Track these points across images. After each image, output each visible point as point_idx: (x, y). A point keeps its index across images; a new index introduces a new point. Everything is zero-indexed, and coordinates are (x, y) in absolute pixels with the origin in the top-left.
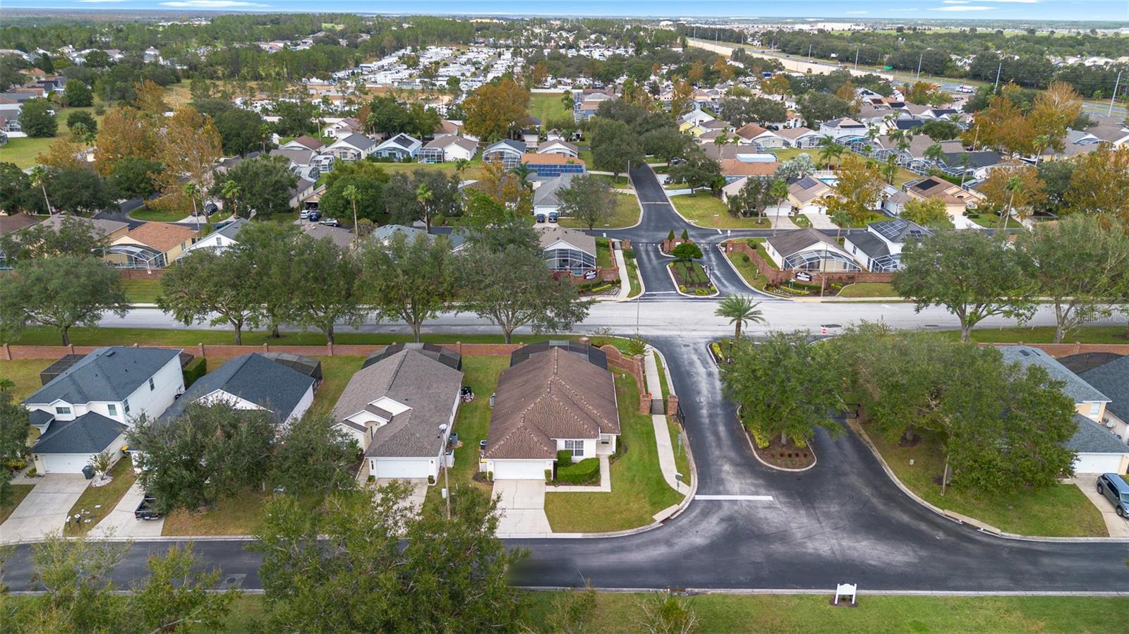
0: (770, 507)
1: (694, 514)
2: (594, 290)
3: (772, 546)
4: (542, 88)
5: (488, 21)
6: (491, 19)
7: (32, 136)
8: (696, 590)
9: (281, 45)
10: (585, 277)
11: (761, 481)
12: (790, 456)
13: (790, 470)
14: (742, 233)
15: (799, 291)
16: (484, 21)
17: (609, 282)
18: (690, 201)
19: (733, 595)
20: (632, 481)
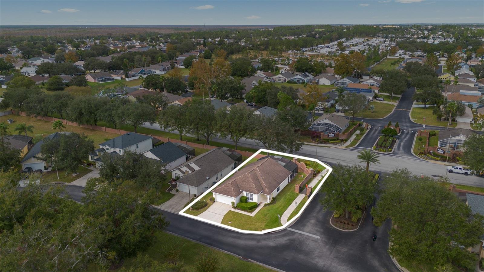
0: (315, 241)
1: (280, 234)
2: (330, 142)
3: (300, 255)
4: (394, 56)
5: (391, 26)
6: (392, 25)
7: (186, 68)
8: (252, 261)
9: (293, 37)
10: (328, 136)
11: (322, 230)
12: (345, 223)
13: (340, 229)
14: (436, 128)
15: (435, 158)
16: (389, 26)
17: (340, 140)
18: (421, 111)
19: (263, 267)
20: (266, 215)
